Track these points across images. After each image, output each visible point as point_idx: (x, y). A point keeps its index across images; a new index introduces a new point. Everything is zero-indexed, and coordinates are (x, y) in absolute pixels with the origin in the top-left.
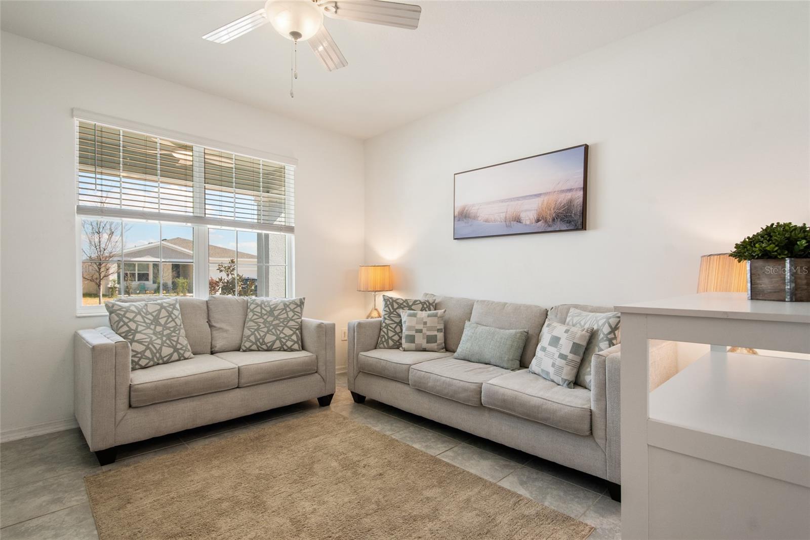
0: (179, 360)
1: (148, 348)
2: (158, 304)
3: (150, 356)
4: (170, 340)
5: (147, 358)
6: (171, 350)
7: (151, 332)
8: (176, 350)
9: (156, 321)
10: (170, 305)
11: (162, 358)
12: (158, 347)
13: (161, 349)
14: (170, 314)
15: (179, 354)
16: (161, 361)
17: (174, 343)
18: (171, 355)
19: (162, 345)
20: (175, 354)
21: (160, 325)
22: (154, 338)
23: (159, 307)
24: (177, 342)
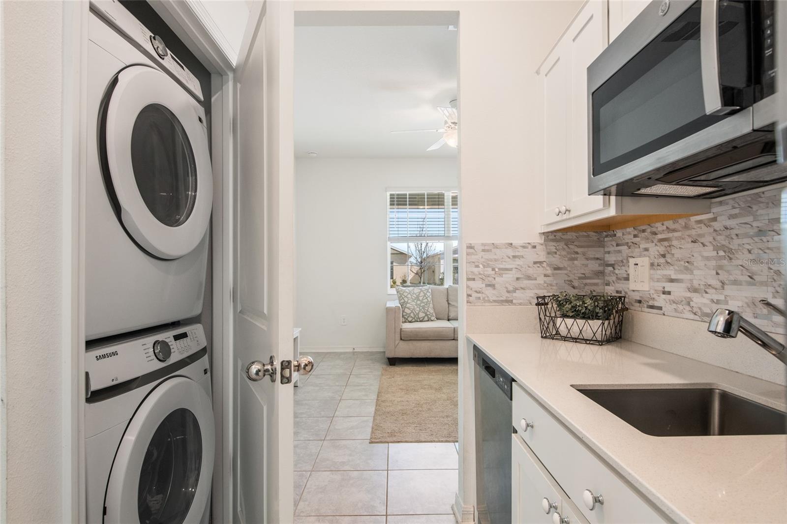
0: (428, 321)
1: (412, 312)
2: (420, 289)
3: (413, 317)
4: (424, 309)
5: (412, 317)
6: (424, 315)
7: (415, 304)
8: (427, 315)
9: (417, 298)
10: (426, 289)
11: (419, 318)
12: (417, 312)
13: (418, 313)
14: (425, 294)
15: (428, 317)
16: (418, 320)
17: (426, 311)
18: (424, 318)
19: (419, 311)
20: (426, 317)
21: (419, 300)
22: (416, 307)
23: (420, 291)
24: (428, 311)
